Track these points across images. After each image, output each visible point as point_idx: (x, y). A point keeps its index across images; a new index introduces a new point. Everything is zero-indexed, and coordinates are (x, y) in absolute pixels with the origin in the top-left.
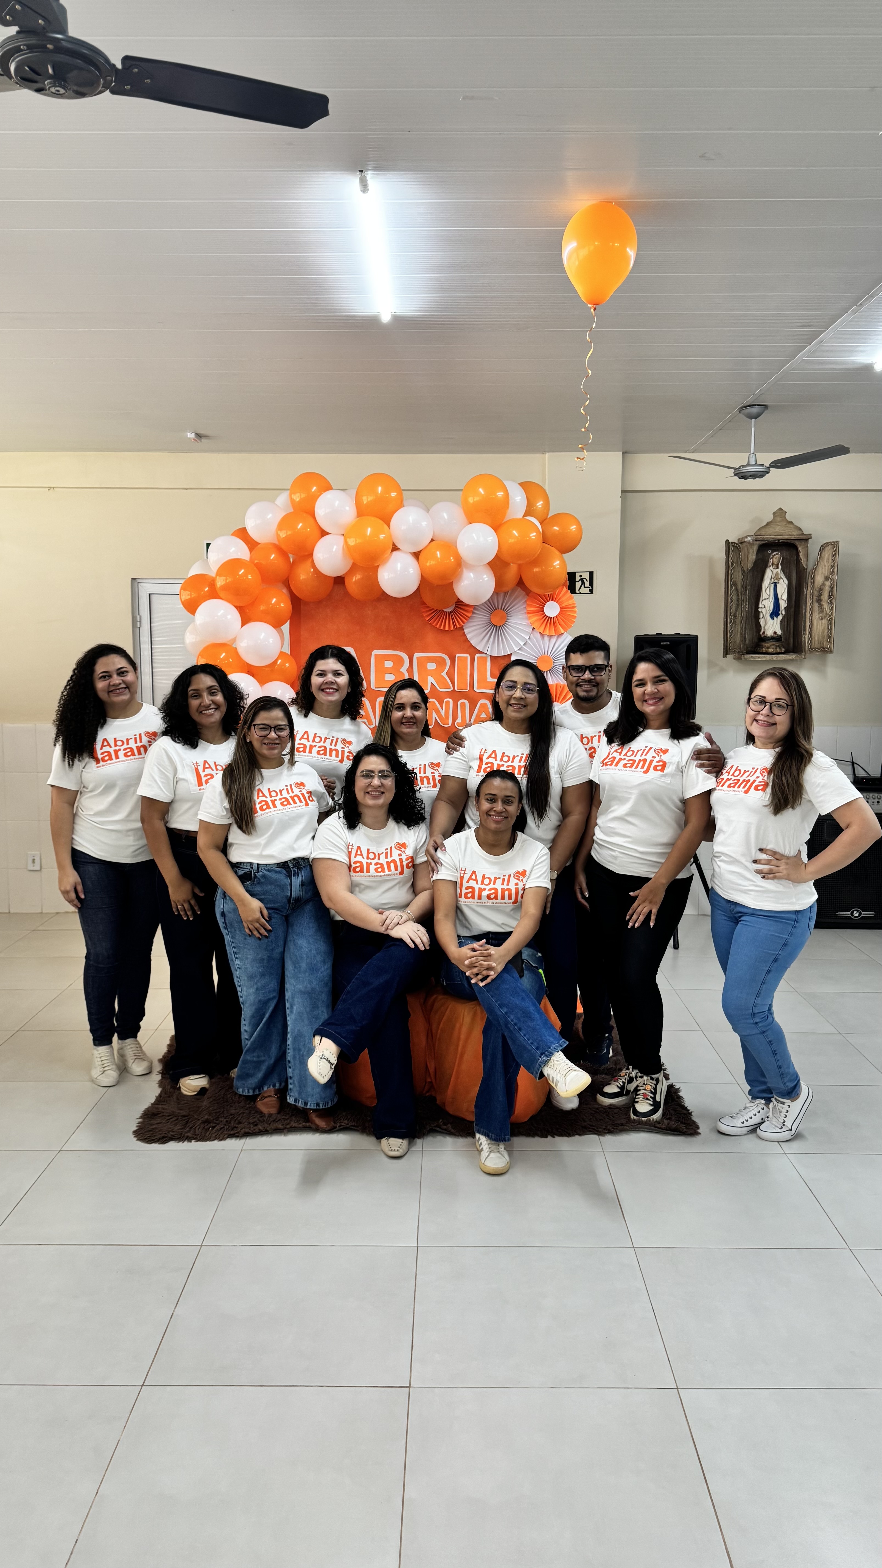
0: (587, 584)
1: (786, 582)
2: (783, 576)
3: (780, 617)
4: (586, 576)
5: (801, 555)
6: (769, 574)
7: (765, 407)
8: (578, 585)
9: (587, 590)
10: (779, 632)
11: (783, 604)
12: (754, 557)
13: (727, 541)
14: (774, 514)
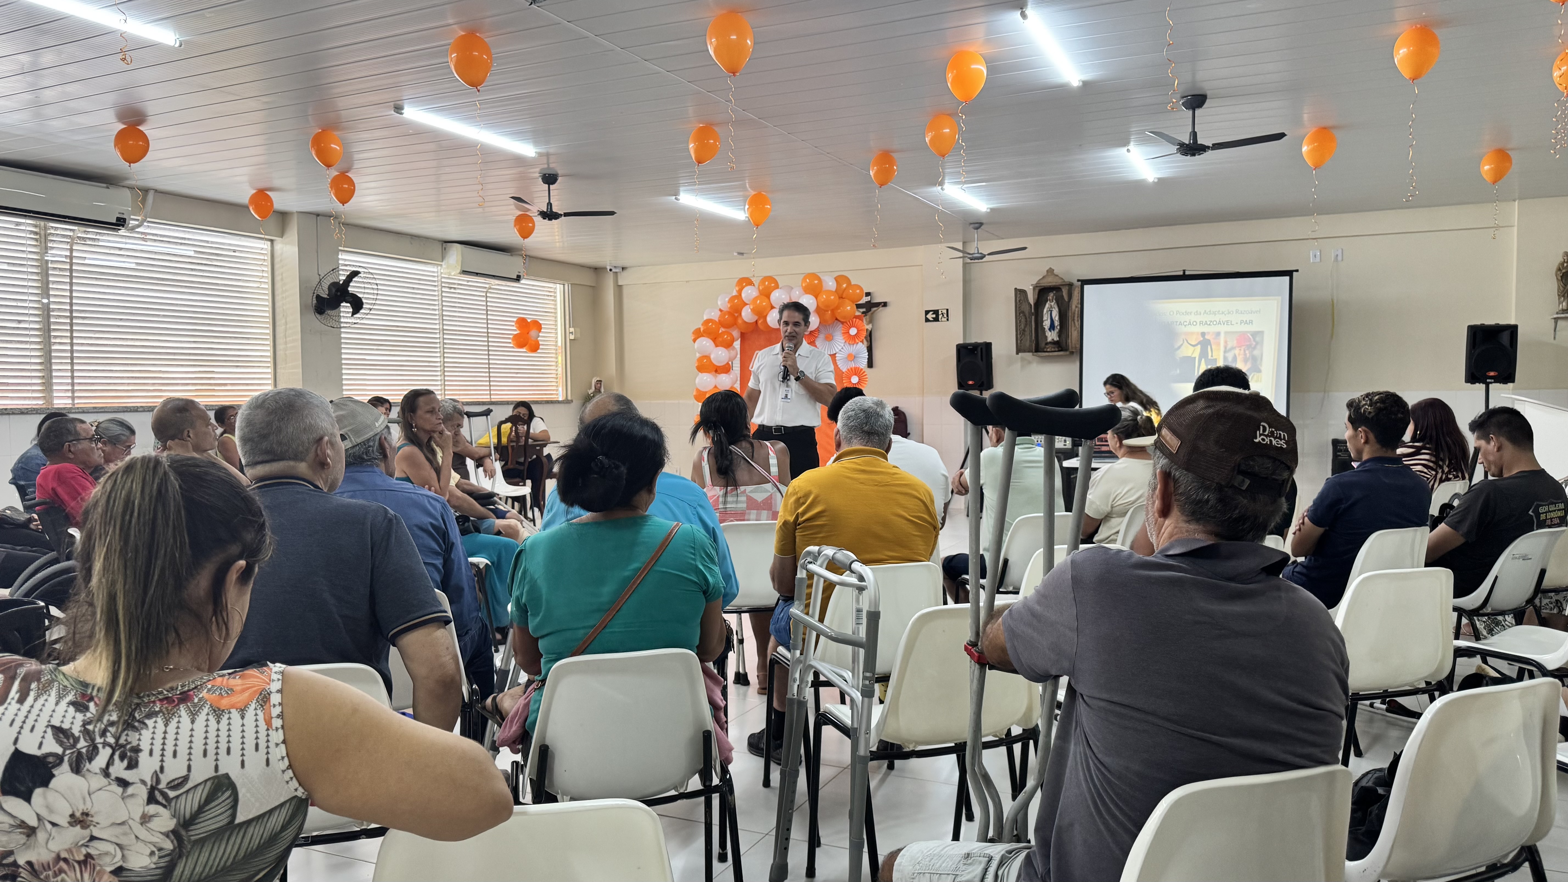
0: (945, 316)
1: (1057, 309)
2: (1056, 306)
3: (1057, 330)
4: (945, 311)
5: (1064, 294)
6: (1047, 305)
7: (981, 224)
8: (940, 317)
9: (946, 319)
10: (1056, 339)
11: (1057, 323)
12: (1036, 296)
13: (1016, 289)
14: (1047, 271)
